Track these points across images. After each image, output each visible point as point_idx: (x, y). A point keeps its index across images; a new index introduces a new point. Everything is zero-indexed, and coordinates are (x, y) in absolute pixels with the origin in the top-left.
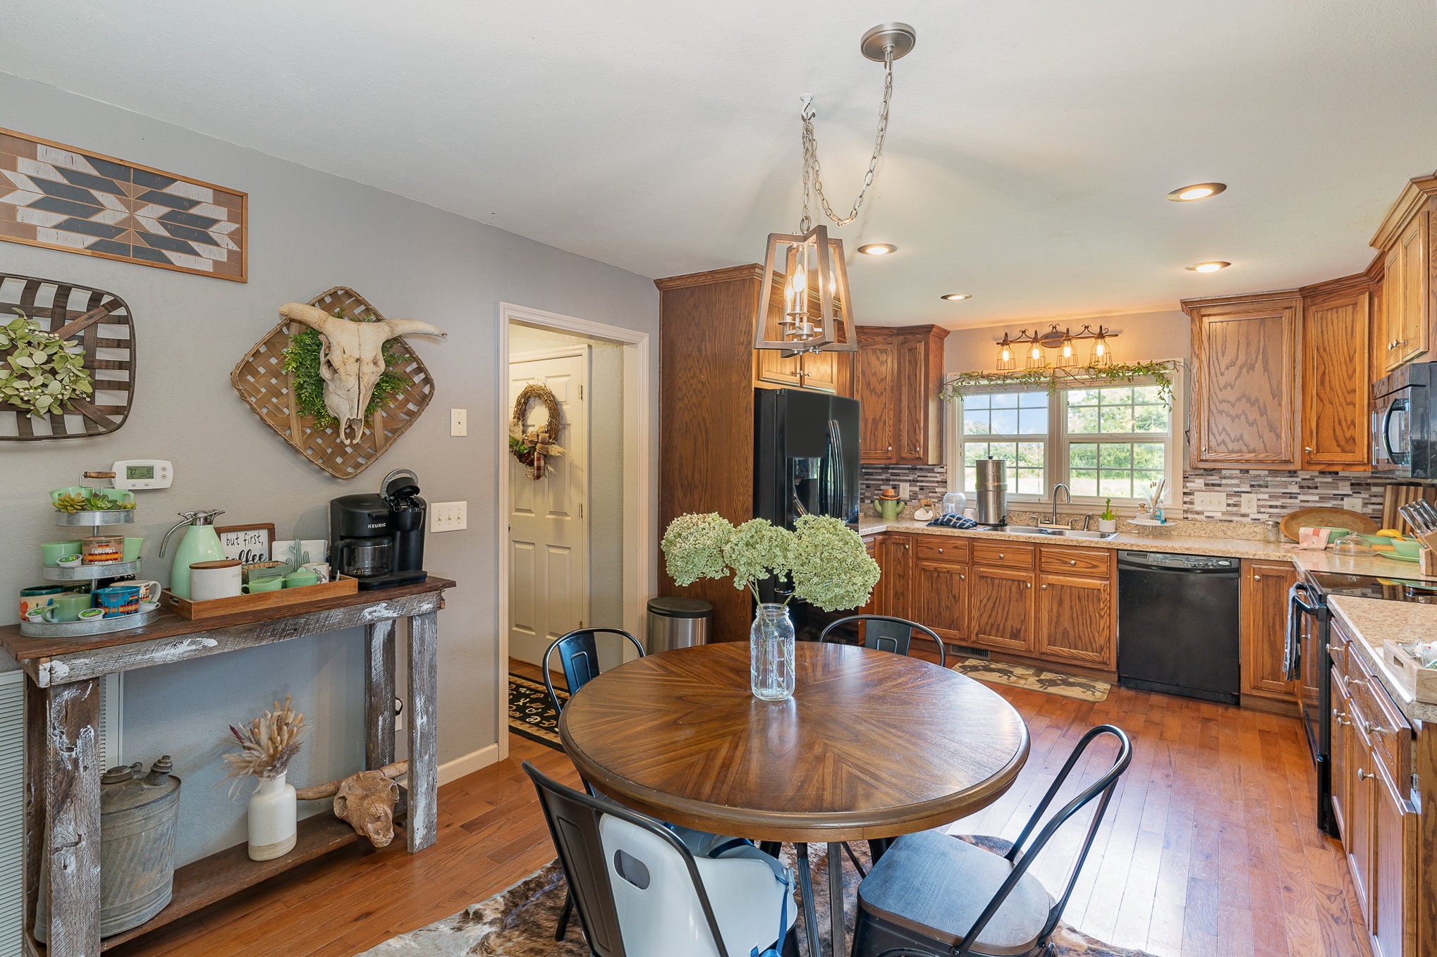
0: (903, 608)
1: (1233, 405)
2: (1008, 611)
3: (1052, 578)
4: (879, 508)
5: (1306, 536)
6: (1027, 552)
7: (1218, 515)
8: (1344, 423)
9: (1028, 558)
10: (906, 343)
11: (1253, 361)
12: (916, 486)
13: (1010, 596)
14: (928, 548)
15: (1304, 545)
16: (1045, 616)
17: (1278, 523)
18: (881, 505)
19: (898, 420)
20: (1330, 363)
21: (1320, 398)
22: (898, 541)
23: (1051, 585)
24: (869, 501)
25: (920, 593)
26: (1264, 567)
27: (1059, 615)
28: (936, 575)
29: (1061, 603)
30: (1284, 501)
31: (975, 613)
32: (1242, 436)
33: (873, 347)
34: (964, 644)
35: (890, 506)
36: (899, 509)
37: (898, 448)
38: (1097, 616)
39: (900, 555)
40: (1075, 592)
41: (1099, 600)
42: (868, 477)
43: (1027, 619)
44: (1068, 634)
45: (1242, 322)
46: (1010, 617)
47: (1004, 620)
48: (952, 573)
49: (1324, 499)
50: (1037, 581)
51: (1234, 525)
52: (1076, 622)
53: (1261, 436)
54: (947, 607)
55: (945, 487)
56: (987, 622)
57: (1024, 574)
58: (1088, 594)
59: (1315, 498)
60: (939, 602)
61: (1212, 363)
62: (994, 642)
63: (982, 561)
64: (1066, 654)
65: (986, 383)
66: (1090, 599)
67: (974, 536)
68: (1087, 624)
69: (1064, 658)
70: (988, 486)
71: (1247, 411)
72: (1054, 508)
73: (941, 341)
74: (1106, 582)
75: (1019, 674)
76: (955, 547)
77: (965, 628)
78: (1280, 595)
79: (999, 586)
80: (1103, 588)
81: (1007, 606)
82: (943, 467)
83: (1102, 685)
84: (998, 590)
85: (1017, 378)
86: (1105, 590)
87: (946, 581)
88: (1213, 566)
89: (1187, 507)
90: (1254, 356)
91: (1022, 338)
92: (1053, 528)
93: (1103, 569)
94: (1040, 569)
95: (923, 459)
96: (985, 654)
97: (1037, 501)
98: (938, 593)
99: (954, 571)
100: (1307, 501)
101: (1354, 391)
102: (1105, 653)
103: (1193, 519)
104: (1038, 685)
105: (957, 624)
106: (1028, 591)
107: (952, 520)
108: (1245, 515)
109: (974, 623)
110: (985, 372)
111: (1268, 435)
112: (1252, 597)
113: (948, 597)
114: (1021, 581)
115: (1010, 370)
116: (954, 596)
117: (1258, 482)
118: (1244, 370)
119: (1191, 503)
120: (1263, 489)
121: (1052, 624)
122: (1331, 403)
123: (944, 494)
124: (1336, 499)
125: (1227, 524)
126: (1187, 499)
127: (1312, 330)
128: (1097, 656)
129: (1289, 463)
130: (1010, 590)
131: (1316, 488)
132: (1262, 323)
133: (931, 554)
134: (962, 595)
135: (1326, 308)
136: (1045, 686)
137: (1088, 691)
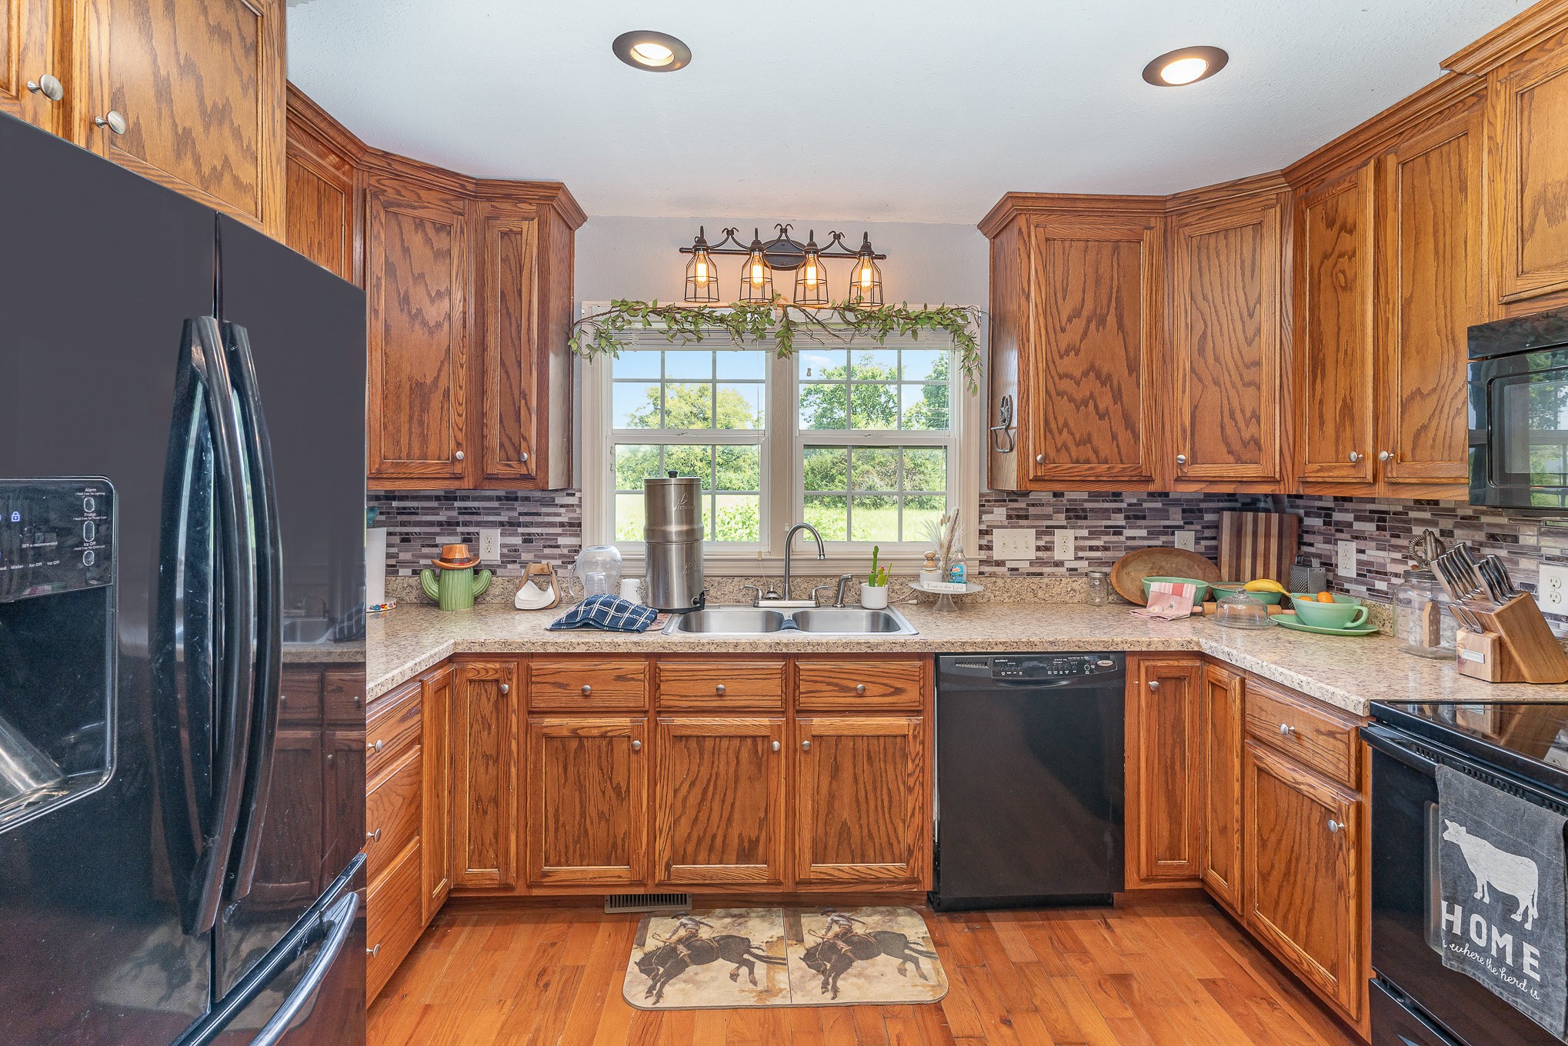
0: (496, 835)
1: (1078, 384)
2: (733, 804)
3: (819, 724)
4: (432, 588)
5: (1161, 596)
6: (768, 675)
7: (1025, 566)
8: (1239, 416)
9: (774, 687)
10: (496, 218)
11: (1105, 311)
12: (515, 534)
13: (736, 772)
14: (554, 684)
15: (1155, 609)
16: (805, 803)
17: (1106, 574)
18: (437, 578)
19: (480, 390)
20: (1214, 318)
21: (1197, 375)
22: (483, 676)
23: (818, 738)
24: (409, 572)
25: (536, 793)
26: (1159, 664)
27: (832, 796)
28: (574, 744)
29: (835, 771)
30: (1106, 538)
31: (663, 820)
32: (1089, 435)
33: (417, 213)
34: (640, 891)
35: (459, 585)
36: (478, 587)
37: (480, 453)
38: (902, 788)
39: (487, 707)
40: (862, 745)
41: (905, 756)
42: (405, 518)
43: (771, 815)
44: (849, 833)
45: (1090, 244)
46: (736, 816)
47: (723, 824)
48: (611, 737)
49: (1153, 533)
50: (791, 733)
51: (1046, 580)
52: (863, 807)
53: (1114, 437)
54: (601, 815)
55: (579, 535)
56: (690, 834)
57: (765, 721)
58: (885, 748)
59: (1143, 533)
60: (581, 807)
61: (1048, 310)
62: (704, 877)
63: (677, 703)
64: (847, 876)
65: (664, 326)
66: (890, 756)
67: (661, 650)
68: (883, 807)
69: (842, 883)
70: (670, 533)
71: (1096, 394)
72: (788, 567)
73: (570, 229)
74: (916, 720)
75: (764, 946)
76: (619, 678)
77: (641, 857)
78: (1181, 710)
79: (713, 754)
80: (911, 733)
81: (730, 794)
82: (573, 495)
83: (913, 927)
84: (713, 762)
85: (722, 320)
86: (911, 737)
87: (600, 757)
88: (1091, 671)
89: (983, 555)
90: (1105, 302)
91: (730, 245)
92: (786, 607)
93: (912, 694)
94: (797, 708)
95: (534, 479)
96: (681, 899)
97: (756, 557)
98: (581, 787)
99: (616, 733)
100: (1134, 538)
101: (1258, 364)
102: (917, 860)
103: (992, 575)
104: (814, 976)
105: (623, 851)
106: (773, 758)
107: (607, 613)
108: (1059, 564)
109: (662, 841)
110: (661, 305)
111: (1124, 436)
112: (1143, 719)
113: (604, 793)
114: (759, 736)
115: (709, 305)
116: (617, 789)
117: (1075, 510)
118: (1093, 325)
119: (989, 548)
120: (1080, 522)
121: (819, 819)
122: (1216, 383)
123: (577, 549)
124: (1166, 534)
125: (1037, 579)
126: (984, 542)
127: (1183, 266)
128: (901, 869)
129: (1149, 480)
130: (737, 758)
131: (1144, 518)
132: (1116, 249)
133: (562, 700)
134: (633, 783)
135: (1207, 231)
136: (831, 980)
137: (904, 963)
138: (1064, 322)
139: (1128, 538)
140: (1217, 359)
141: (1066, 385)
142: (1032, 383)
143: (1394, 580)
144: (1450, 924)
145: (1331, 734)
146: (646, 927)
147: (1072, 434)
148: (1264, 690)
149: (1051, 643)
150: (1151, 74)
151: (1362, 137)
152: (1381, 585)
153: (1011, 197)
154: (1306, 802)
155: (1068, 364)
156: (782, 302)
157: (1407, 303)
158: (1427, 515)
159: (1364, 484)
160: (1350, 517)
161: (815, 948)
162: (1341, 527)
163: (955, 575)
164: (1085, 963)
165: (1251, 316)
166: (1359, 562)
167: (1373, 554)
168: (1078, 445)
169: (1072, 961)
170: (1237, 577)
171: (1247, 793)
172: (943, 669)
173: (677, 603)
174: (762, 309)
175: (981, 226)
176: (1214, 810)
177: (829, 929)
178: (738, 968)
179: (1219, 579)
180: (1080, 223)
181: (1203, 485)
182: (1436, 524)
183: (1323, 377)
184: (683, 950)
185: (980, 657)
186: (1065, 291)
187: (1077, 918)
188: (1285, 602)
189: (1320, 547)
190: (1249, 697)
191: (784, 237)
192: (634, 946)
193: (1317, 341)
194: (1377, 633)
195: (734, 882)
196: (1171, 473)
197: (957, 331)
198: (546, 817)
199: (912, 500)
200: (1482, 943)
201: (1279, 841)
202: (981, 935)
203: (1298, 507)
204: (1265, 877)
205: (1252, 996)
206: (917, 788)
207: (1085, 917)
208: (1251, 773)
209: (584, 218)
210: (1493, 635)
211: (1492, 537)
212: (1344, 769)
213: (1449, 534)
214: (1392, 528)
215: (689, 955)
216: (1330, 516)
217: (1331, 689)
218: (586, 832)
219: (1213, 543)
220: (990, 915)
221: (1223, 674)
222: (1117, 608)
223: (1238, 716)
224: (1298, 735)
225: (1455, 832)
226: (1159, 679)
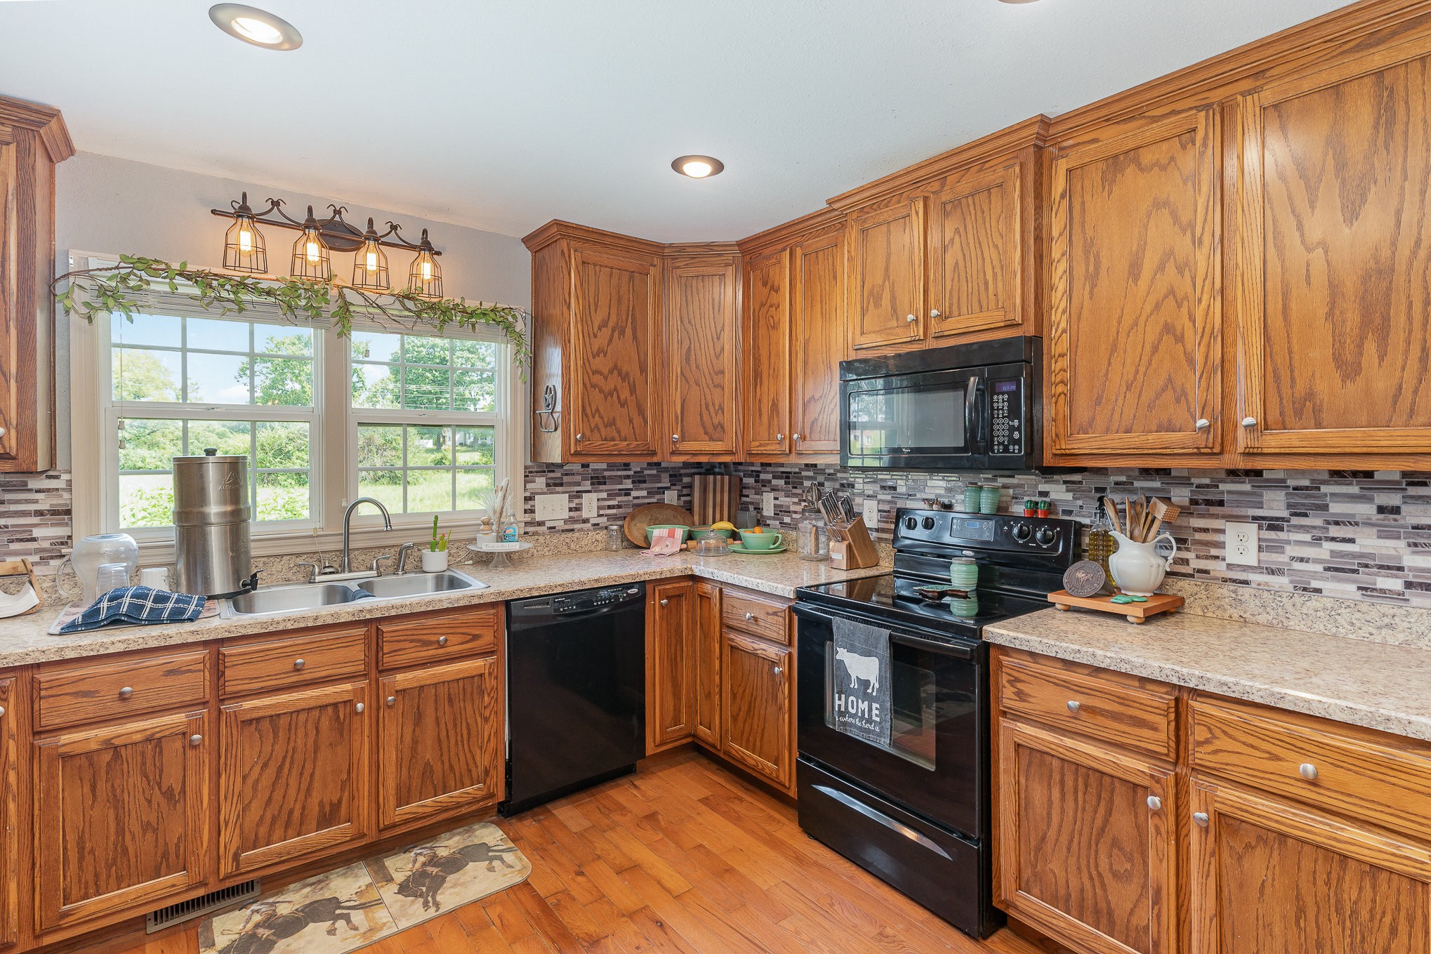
1: (606, 378)
2: (312, 775)
3: (403, 679)
5: (661, 538)
6: (350, 643)
7: (560, 525)
8: (711, 408)
9: (357, 653)
11: (624, 324)
13: (315, 742)
14: (76, 694)
15: (656, 549)
16: (390, 757)
17: (620, 527)
20: (696, 337)
21: (685, 377)
23: (401, 692)
25: (49, 826)
26: (667, 587)
27: (415, 742)
28: (107, 757)
29: (419, 719)
30: (619, 499)
31: (229, 812)
32: (614, 419)
34: (201, 892)
38: (479, 720)
40: (443, 691)
41: (481, 693)
43: (354, 775)
44: (432, 771)
45: (614, 271)
46: (316, 784)
47: (302, 796)
48: (160, 738)
49: (651, 493)
50: (374, 693)
51: (577, 535)
52: (445, 745)
53: (631, 421)
54: (146, 827)
55: (69, 524)
56: (262, 818)
57: (348, 686)
58: (464, 689)
59: (644, 493)
60: (118, 824)
61: (585, 319)
62: (280, 854)
63: (246, 687)
64: (430, 810)
65: (196, 291)
66: (468, 695)
67: (227, 635)
68: (462, 741)
69: (424, 818)
70: (209, 514)
71: (619, 387)
72: (347, 541)
73: (50, 160)
74: (490, 659)
75: (354, 897)
76: (170, 673)
77: (201, 857)
78: (680, 618)
79: (290, 729)
80: (487, 671)
81: (309, 766)
82: (57, 477)
83: (490, 835)
84: (289, 738)
85: (269, 293)
86: (487, 675)
87: (144, 764)
88: (624, 598)
89: (528, 518)
90: (624, 317)
91: (275, 216)
92: (351, 580)
93: (487, 638)
94: (381, 668)
95: (14, 458)
96: (249, 886)
97: (312, 533)
98: (116, 802)
99: (167, 733)
100: (638, 498)
101: (722, 372)
102: (492, 777)
103: (535, 534)
104: (413, 902)
105: (177, 856)
106: (356, 721)
107: (143, 606)
108: (586, 521)
109: (228, 834)
110: (191, 268)
111: (637, 420)
112: (657, 629)
113: (149, 802)
114: (340, 703)
115: (253, 275)
116: (169, 794)
117: (597, 477)
118: (616, 334)
119: (532, 511)
120: (602, 487)
121: (403, 765)
122: (697, 384)
123: (67, 541)
124: (658, 493)
125: (570, 535)
126: (528, 507)
127: (675, 297)
128: (479, 789)
129: (654, 453)
130: (317, 729)
131: (645, 482)
132: (631, 278)
133: (89, 708)
134: (191, 781)
135: (691, 274)
136: (430, 899)
137: (490, 863)
138: (596, 330)
139: (634, 498)
140: (697, 367)
141: (597, 379)
142: (572, 377)
143: (794, 516)
144: (840, 706)
145: (775, 614)
146: (209, 929)
147: (602, 418)
148: (735, 593)
149: (596, 580)
150: (677, 165)
151: (783, 232)
152: (787, 520)
153: (557, 223)
154: (761, 660)
155: (598, 363)
156: (337, 281)
157: (806, 343)
158: (811, 474)
159: (783, 454)
160: (769, 476)
161: (407, 880)
162: (766, 483)
163: (508, 536)
164: (625, 815)
165: (718, 338)
166: (775, 506)
167: (784, 500)
168: (606, 427)
169: (616, 817)
170: (704, 522)
171: (724, 665)
172: (514, 613)
173: (219, 587)
174: (316, 287)
175: (525, 240)
176: (702, 683)
177: (415, 861)
178: (333, 924)
179: (693, 524)
180: (607, 253)
181: (688, 457)
182: (816, 479)
183: (761, 384)
184: (264, 933)
185: (544, 599)
186: (596, 305)
187: (612, 788)
188: (734, 536)
189: (753, 497)
190: (725, 600)
191: (337, 218)
192: (201, 950)
193: (757, 360)
194: (785, 551)
195: (314, 849)
196: (668, 448)
197: (509, 328)
198: (65, 848)
199: (383, 476)
200: (853, 711)
201: (744, 691)
202: (546, 823)
203: (739, 471)
204: (735, 719)
205: (729, 799)
206: (492, 717)
207: (618, 786)
208: (727, 651)
209: (72, 152)
210: (847, 542)
211: (842, 485)
212: (781, 634)
213: (821, 484)
214: (793, 483)
215: (274, 934)
216: (758, 476)
217: (775, 585)
218: (125, 851)
219: (688, 498)
220: (549, 806)
221: (708, 587)
222: (630, 551)
223: (718, 615)
224: (755, 619)
225: (842, 654)
226: (668, 598)
